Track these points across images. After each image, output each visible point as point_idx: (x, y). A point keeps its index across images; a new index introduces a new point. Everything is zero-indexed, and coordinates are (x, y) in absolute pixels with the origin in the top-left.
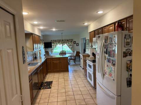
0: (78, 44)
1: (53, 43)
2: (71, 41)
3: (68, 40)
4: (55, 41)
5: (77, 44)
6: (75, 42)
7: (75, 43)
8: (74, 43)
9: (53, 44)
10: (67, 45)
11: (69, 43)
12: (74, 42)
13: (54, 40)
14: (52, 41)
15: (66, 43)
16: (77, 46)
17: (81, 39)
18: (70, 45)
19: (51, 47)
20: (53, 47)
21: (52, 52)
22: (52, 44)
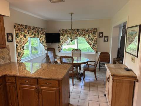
0: (108, 37)
1: (63, 35)
2: (94, 31)
3: (87, 31)
4: (66, 31)
5: (105, 37)
6: (102, 33)
7: (101, 35)
8: (99, 37)
9: (61, 37)
10: (86, 40)
11: (89, 36)
12: (100, 33)
13: (63, 30)
14: (60, 30)
15: (84, 35)
16: (104, 41)
17: (115, 27)
18: (92, 40)
19: (59, 42)
20: (61, 41)
21: (60, 49)
22: (59, 37)
